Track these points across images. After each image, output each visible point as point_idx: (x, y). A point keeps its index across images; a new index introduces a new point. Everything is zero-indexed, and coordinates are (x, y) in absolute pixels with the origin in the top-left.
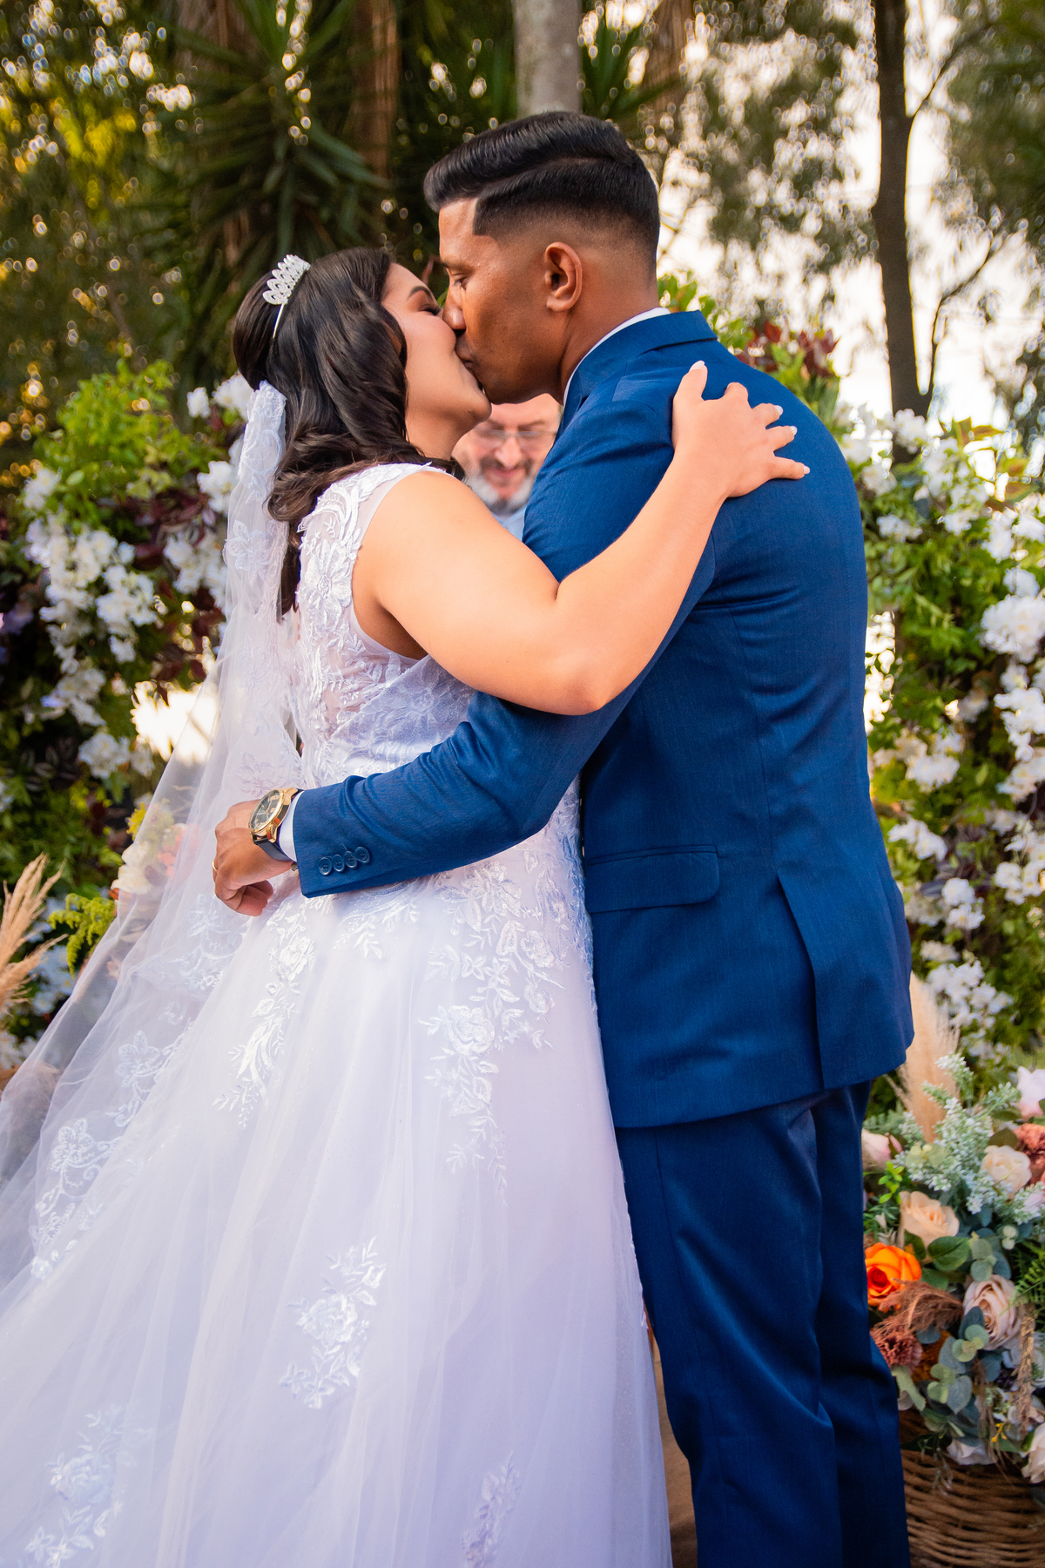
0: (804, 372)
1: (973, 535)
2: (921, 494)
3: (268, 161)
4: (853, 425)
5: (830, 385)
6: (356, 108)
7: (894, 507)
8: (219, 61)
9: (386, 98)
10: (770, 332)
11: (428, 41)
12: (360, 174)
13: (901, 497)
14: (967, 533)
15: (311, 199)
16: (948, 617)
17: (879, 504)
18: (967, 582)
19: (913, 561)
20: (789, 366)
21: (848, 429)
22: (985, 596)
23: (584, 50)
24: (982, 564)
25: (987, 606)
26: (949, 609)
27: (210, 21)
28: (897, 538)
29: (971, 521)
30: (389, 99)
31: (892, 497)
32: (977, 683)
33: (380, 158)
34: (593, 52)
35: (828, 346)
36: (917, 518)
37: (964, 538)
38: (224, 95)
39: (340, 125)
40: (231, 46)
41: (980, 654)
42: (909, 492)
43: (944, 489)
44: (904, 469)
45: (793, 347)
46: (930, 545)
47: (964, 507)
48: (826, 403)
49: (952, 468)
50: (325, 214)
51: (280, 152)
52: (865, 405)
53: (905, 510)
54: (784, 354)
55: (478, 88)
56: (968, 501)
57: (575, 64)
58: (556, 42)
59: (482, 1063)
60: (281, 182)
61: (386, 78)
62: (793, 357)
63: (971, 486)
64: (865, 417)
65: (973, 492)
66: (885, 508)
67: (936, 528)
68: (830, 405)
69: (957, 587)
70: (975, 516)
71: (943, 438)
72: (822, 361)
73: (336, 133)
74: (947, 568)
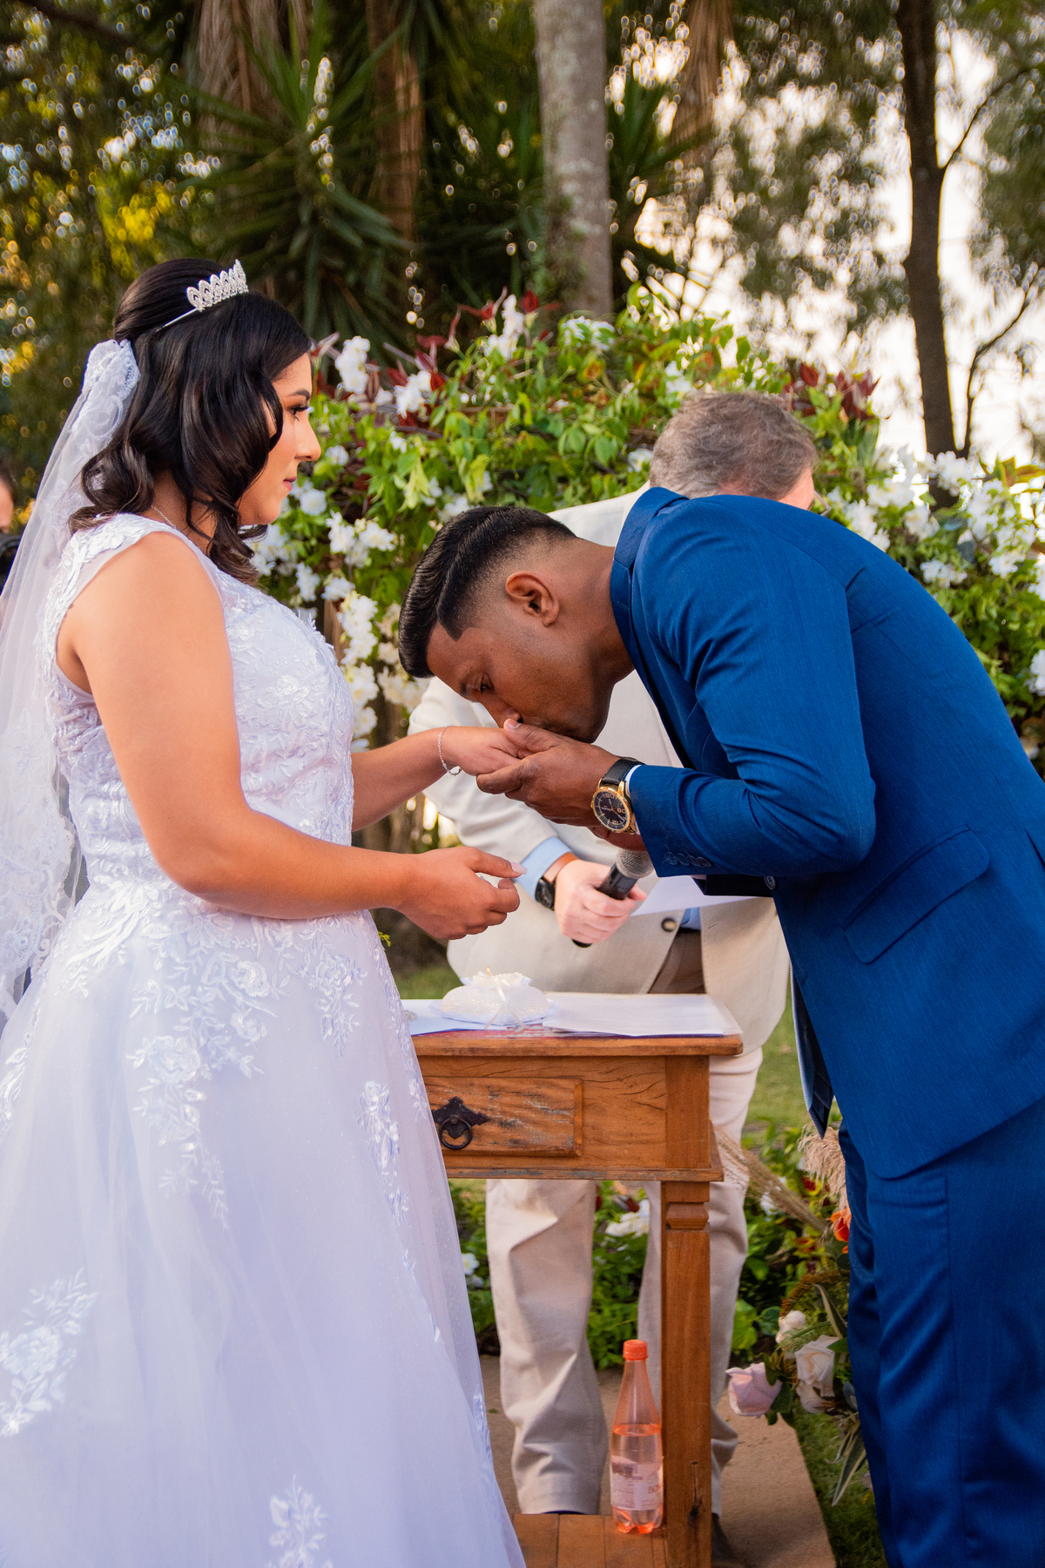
0: (842, 414)
1: (1020, 578)
2: (965, 537)
3: (294, 226)
4: (893, 469)
5: (870, 430)
6: (380, 171)
7: (937, 551)
8: (242, 126)
9: (411, 159)
10: (807, 375)
11: (452, 102)
12: (386, 237)
13: (944, 541)
14: (1014, 575)
15: (337, 263)
16: (996, 663)
17: (922, 549)
18: (1014, 627)
19: (959, 605)
20: (827, 410)
21: (889, 472)
22: (1034, 640)
23: (610, 108)
24: (1029, 609)
25: (1036, 651)
26: (996, 655)
27: (232, 87)
28: (941, 583)
29: (1017, 564)
30: (414, 162)
31: (935, 541)
32: (1027, 731)
33: (406, 220)
34: (620, 108)
35: (867, 388)
36: (962, 563)
37: (1011, 582)
38: (247, 160)
39: (365, 187)
40: (255, 110)
41: (1030, 701)
42: (951, 536)
43: (989, 532)
44: (945, 513)
45: (832, 390)
46: (975, 590)
47: (1011, 548)
48: (865, 447)
49: (997, 509)
50: (351, 278)
51: (305, 217)
52: (905, 448)
53: (949, 555)
54: (822, 397)
55: (504, 149)
56: (1015, 543)
57: (602, 119)
58: (581, 99)
59: (189, 1091)
60: (307, 245)
61: (409, 139)
62: (831, 399)
63: (1017, 527)
64: (905, 461)
65: (1019, 533)
66: (929, 553)
67: (982, 570)
68: (869, 449)
69: (1004, 631)
70: (1022, 558)
71: (987, 479)
72: (860, 403)
73: (362, 196)
74: (994, 613)
